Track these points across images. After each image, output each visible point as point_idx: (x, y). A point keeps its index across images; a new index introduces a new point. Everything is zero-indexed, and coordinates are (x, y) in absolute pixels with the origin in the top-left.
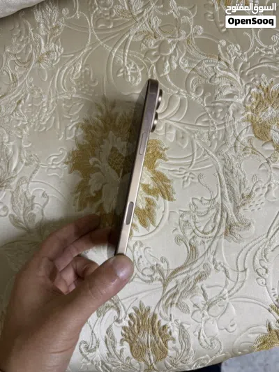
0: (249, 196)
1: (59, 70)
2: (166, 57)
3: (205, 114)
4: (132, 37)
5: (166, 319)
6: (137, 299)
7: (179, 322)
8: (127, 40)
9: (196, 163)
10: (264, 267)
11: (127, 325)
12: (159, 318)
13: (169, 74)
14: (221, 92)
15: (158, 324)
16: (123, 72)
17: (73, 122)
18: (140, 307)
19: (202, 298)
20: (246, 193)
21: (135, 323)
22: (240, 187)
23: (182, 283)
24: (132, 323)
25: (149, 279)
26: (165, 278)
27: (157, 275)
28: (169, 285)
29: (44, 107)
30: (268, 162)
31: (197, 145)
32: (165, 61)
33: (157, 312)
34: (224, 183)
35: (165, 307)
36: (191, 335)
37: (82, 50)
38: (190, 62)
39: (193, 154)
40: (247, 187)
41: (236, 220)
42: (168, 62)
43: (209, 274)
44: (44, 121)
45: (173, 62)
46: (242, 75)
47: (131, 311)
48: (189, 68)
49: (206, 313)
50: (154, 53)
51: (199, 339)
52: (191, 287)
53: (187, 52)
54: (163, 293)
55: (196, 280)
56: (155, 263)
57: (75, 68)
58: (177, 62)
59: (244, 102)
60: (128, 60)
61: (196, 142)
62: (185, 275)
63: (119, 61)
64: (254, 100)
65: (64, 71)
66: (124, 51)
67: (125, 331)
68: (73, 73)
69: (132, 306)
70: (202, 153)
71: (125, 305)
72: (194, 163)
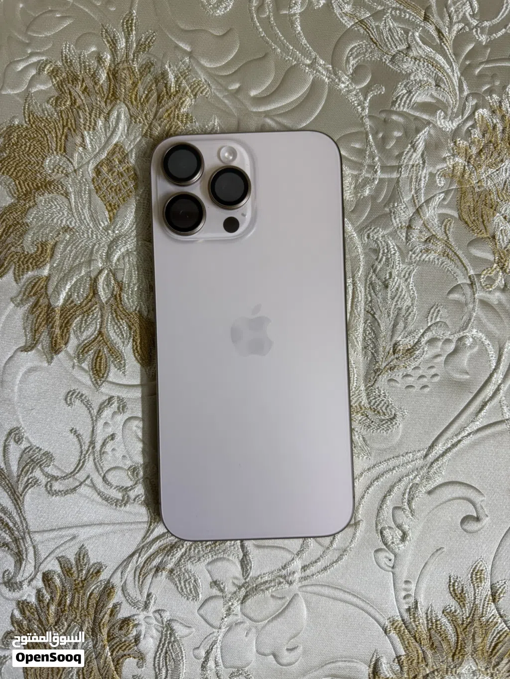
0: (410, 351)
5: (134, 604)
6: (74, 538)
7: (167, 616)
10: (399, 527)
11: (33, 600)
12: (117, 597)
15: (112, 614)
17: (32, 54)
18: (78, 560)
19: (236, 570)
20: (405, 342)
21: (52, 599)
22: (395, 326)
24: (47, 597)
25: (119, 496)
30: (472, 284)
33: (117, 581)
35: (141, 574)
36: (187, 652)
41: (364, 401)
47: (53, 565)
49: (237, 607)
51: (203, 667)
64: (476, 134)
67: (22, 612)
69: (58, 553)
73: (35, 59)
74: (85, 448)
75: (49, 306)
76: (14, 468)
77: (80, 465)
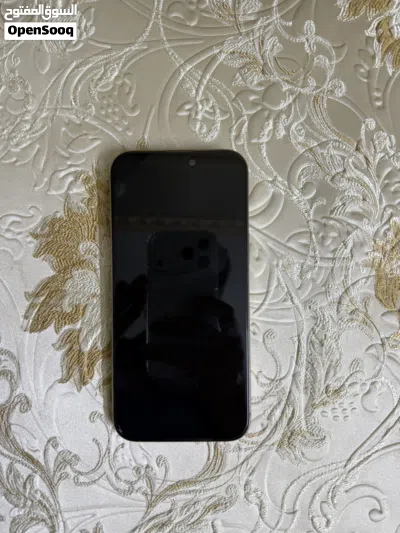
0: (337, 392)
1: (74, 64)
2: (271, 111)
3: (306, 232)
4: (223, 56)
6: (93, 516)
8: (214, 58)
9: (267, 310)
10: (325, 516)
13: (267, 143)
14: (344, 204)
16: (189, 110)
17: (70, 166)
20: (334, 385)
22: (327, 373)
23: (182, 509)
25: (126, 487)
26: (155, 493)
27: (142, 484)
28: (158, 506)
29: (26, 121)
30: (383, 344)
31: (278, 279)
32: (268, 118)
34: (304, 358)
37: (128, 45)
38: (308, 136)
39: (267, 292)
40: (338, 375)
41: (304, 427)
42: (271, 122)
43: (231, 504)
44: (17, 145)
45: (281, 126)
46: (385, 188)
48: (303, 145)
50: (252, 98)
52: (195, 518)
53: (308, 117)
54: (143, 518)
55: (207, 510)
56: (145, 463)
57: (105, 71)
58: (287, 129)
59: (376, 233)
60: (204, 93)
61: (278, 273)
62: (190, 496)
63: (189, 90)
64: (391, 235)
65: (85, 69)
66: (203, 76)
68: (100, 79)
69: (81, 527)
70: (282, 295)
71: (68, 522)
72: (264, 308)
73: (72, 169)
74: (103, 452)
75: (80, 351)
76: (52, 465)
77: (99, 465)
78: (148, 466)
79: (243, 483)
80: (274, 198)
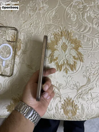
1: (46, 14)
2: (86, 11)
4: (74, 3)
5: (77, 102)
6: (67, 95)
7: (82, 104)
8: (72, 4)
9: (93, 50)
11: (63, 103)
12: (74, 102)
13: (86, 18)
15: (74, 104)
16: (70, 16)
17: (50, 32)
18: (68, 98)
19: (90, 96)
21: (66, 103)
23: (84, 91)
24: (65, 103)
25: (72, 88)
26: (78, 89)
27: (75, 87)
28: (79, 91)
29: (40, 27)
31: (94, 44)
32: (85, 13)
33: (74, 100)
35: (77, 98)
36: (85, 108)
37: (55, 7)
38: (94, 14)
42: (86, 13)
43: (94, 88)
44: (40, 31)
45: (88, 13)
47: (65, 99)
48: (94, 16)
49: (91, 101)
50: (81, 10)
51: (88, 110)
52: (87, 92)
53: (93, 10)
54: (77, 93)
55: (89, 90)
57: (52, 13)
58: (90, 14)
60: (71, 12)
61: (94, 42)
62: (85, 88)
63: (69, 12)
65: (48, 14)
66: (71, 9)
67: (62, 105)
68: (52, 15)
69: (65, 97)
70: (96, 46)
71: (63, 96)
73: (50, 33)
74: (67, 82)
75: (59, 65)
77: (66, 85)
78: (76, 84)
79: (95, 84)
80: (90, 28)
